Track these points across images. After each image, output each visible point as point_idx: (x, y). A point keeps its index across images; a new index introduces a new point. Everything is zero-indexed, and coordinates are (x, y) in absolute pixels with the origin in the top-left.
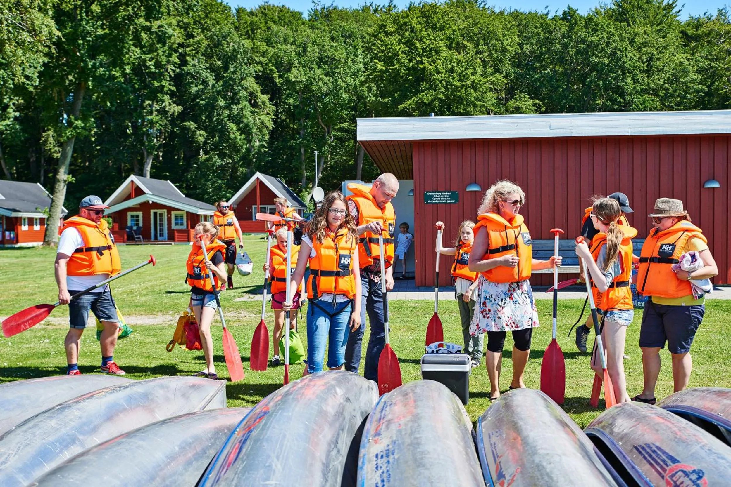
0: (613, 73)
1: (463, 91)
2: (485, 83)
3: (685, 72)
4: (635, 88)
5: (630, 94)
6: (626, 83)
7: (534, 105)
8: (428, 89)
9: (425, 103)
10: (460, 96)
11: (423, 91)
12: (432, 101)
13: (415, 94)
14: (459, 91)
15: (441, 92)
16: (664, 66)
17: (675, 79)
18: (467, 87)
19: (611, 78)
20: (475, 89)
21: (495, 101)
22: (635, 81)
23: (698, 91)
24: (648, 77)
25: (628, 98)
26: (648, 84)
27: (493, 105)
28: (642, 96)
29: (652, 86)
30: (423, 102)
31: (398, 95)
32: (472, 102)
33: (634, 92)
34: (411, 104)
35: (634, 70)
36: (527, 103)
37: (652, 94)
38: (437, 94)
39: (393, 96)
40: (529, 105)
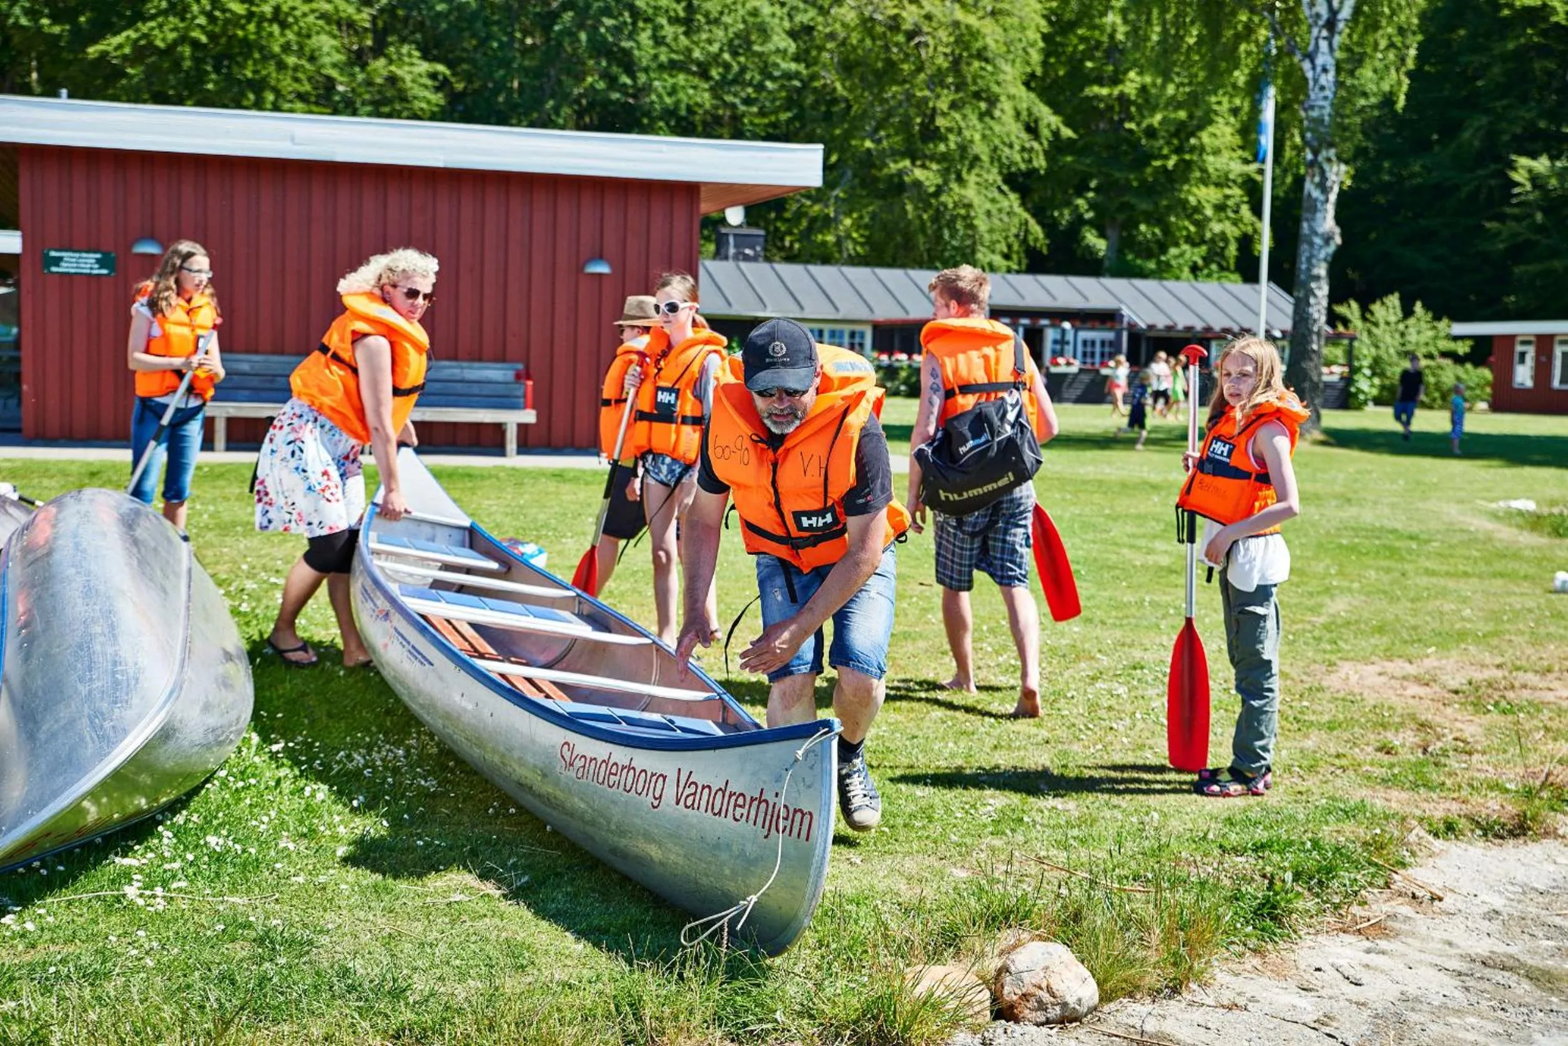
0: (610, 16)
1: (252, 27)
2: (305, 15)
3: (764, 32)
4: (656, 56)
5: (646, 70)
6: (637, 42)
7: (433, 76)
8: (165, 13)
9: (157, 48)
10: (245, 39)
11: (153, 17)
12: (175, 43)
13: (130, 24)
14: (243, 28)
15: (199, 26)
16: (722, 13)
17: (740, 44)
18: (262, 18)
19: (608, 29)
20: (284, 25)
21: (340, 58)
22: (658, 41)
23: (788, 76)
24: (687, 34)
25: (642, 78)
26: (689, 50)
27: (335, 65)
28: (672, 76)
29: (697, 54)
30: (151, 44)
31: (88, 21)
32: (274, 56)
33: (654, 65)
34: (120, 47)
35: (656, 15)
36: (416, 70)
37: (694, 74)
38: (188, 29)
39: (73, 21)
40: (420, 75)
